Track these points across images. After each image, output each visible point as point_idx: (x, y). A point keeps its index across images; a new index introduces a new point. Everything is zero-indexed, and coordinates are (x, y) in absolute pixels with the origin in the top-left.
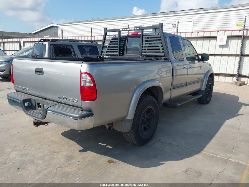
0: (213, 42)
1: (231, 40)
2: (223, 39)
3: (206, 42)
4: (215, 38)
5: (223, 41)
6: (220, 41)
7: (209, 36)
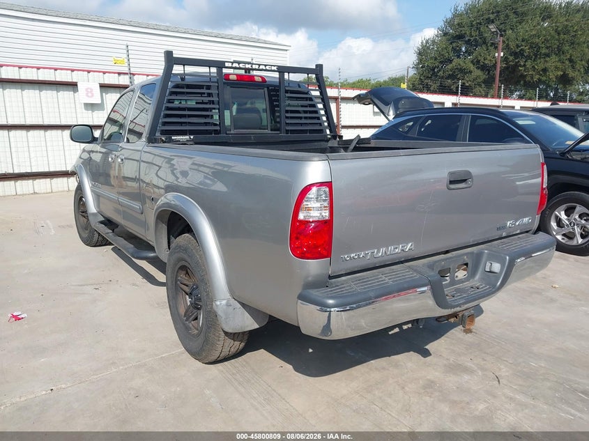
0: (65, 95)
1: (106, 94)
2: (92, 90)
3: (48, 95)
4: (73, 86)
5: (92, 96)
6: (87, 94)
7: (52, 79)
